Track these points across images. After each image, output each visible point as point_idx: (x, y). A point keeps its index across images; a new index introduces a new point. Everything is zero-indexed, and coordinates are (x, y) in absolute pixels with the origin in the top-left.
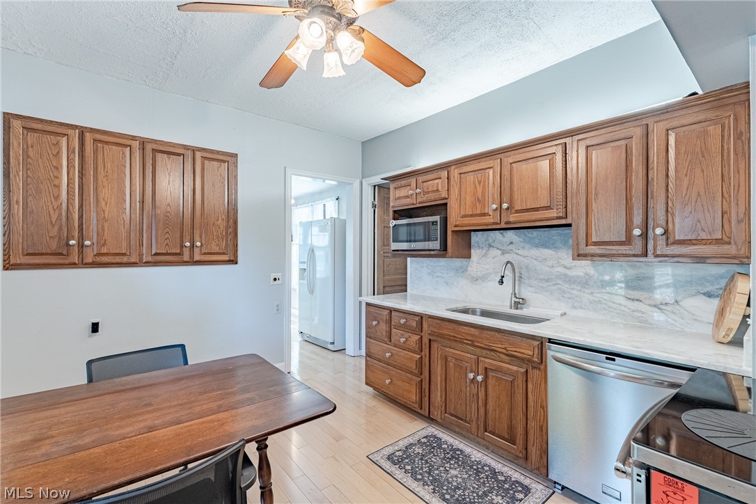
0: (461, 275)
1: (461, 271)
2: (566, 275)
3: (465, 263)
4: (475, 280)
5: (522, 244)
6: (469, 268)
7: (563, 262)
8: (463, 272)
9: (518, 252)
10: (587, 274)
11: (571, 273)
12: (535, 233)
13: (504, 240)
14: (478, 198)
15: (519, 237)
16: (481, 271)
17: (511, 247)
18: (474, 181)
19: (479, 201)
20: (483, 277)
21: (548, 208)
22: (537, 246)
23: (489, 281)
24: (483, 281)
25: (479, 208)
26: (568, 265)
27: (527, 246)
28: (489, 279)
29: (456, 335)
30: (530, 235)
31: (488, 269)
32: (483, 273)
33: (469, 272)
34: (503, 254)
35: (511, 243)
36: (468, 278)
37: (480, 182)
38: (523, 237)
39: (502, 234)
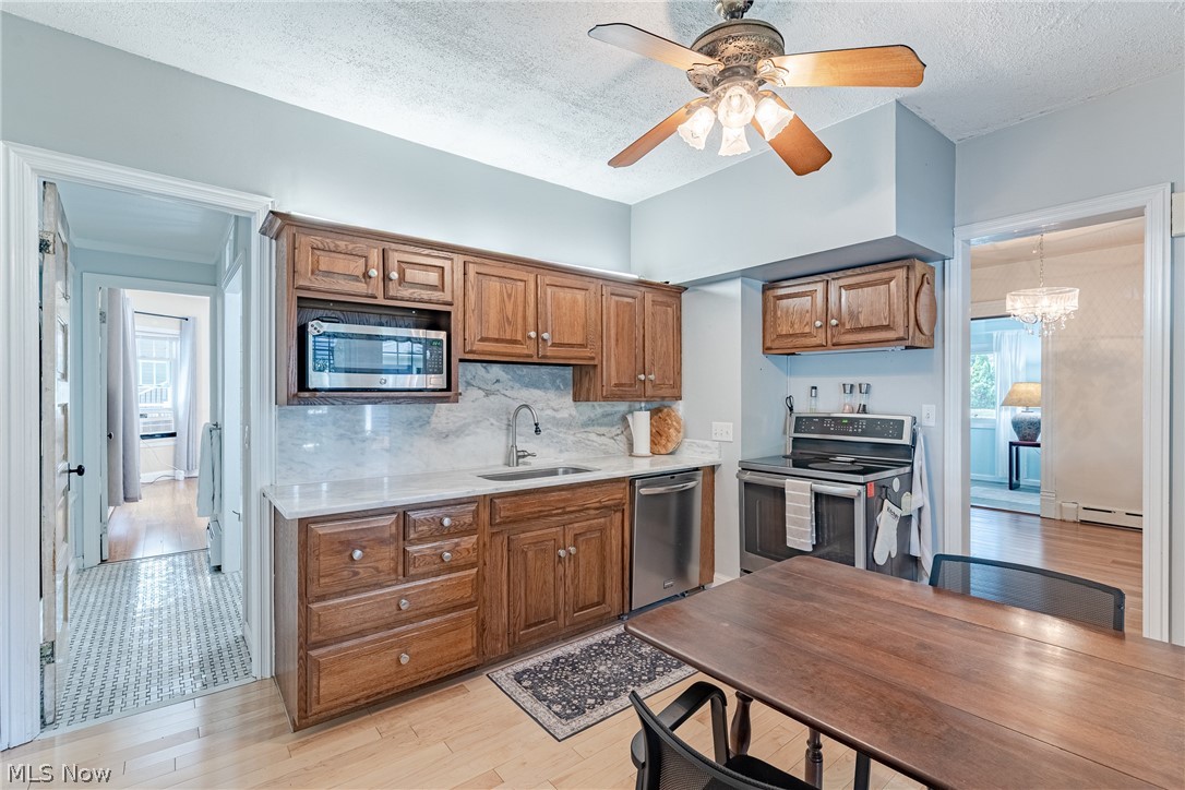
0: (419, 431)
1: (417, 424)
2: (554, 418)
3: (428, 411)
4: (444, 436)
5: (511, 383)
6: (434, 419)
7: (552, 404)
8: (421, 426)
9: (507, 393)
10: (570, 415)
11: (559, 415)
12: (525, 370)
13: (488, 376)
14: (508, 319)
15: (507, 373)
16: (455, 423)
17: (497, 386)
18: (501, 292)
19: (509, 322)
20: (456, 431)
21: (581, 346)
22: (527, 386)
23: (468, 435)
24: (458, 437)
25: (508, 330)
26: (556, 407)
27: (517, 385)
28: (467, 432)
29: (543, 509)
30: (519, 372)
31: (465, 419)
32: (457, 425)
33: (433, 426)
34: (487, 395)
35: (498, 381)
36: (431, 436)
37: (509, 296)
38: (511, 373)
39: (485, 367)
